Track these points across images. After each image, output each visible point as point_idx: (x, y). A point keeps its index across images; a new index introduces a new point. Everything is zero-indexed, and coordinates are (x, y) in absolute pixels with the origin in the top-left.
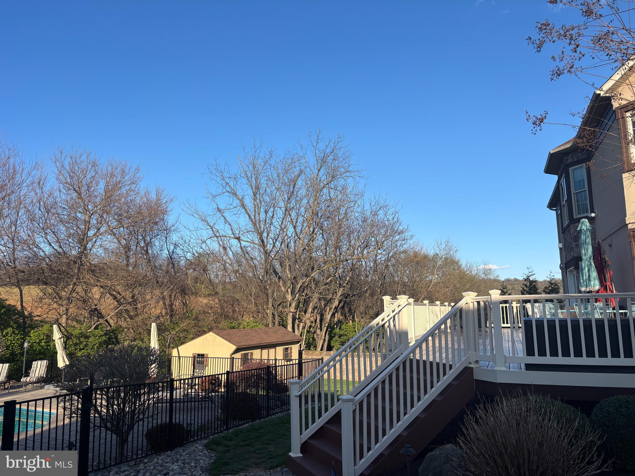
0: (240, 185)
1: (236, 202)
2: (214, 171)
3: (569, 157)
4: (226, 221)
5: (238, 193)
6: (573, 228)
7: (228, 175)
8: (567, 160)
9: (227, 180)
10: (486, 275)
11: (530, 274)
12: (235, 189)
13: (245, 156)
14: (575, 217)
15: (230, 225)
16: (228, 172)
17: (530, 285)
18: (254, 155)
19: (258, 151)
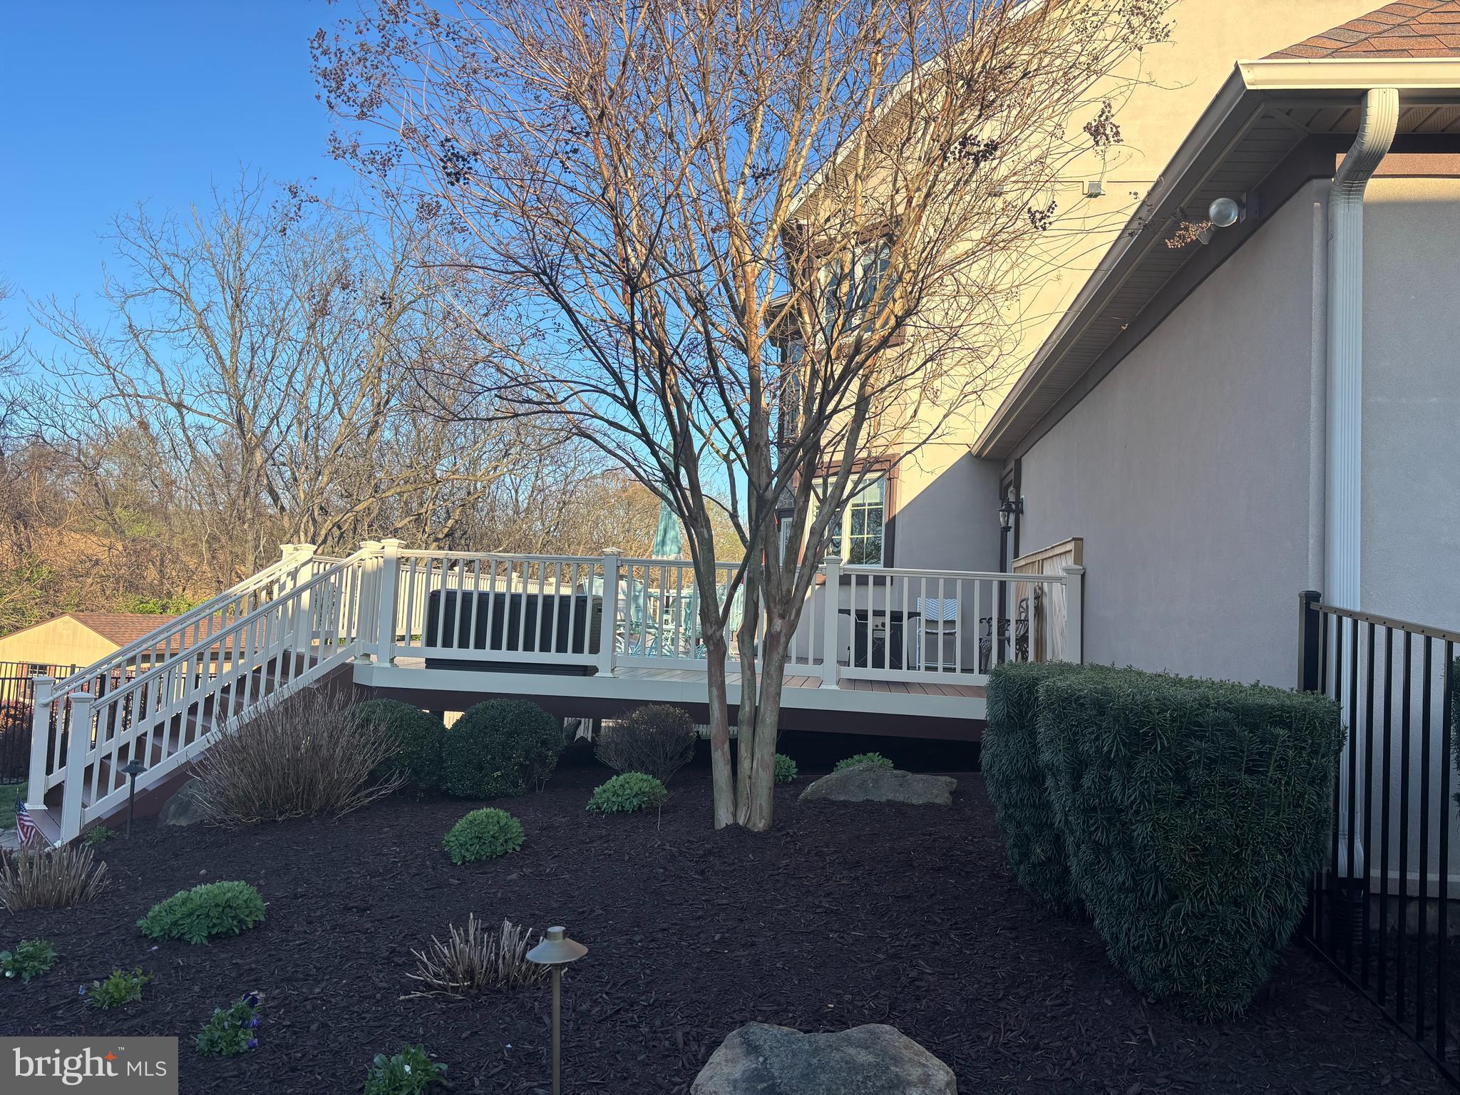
0: (201, 276)
1: (188, 316)
2: (132, 235)
4: (149, 361)
5: (194, 295)
7: (172, 249)
9: (168, 261)
12: (187, 285)
13: (216, 207)
15: (158, 370)
16: (173, 240)
18: (240, 208)
19: (251, 200)
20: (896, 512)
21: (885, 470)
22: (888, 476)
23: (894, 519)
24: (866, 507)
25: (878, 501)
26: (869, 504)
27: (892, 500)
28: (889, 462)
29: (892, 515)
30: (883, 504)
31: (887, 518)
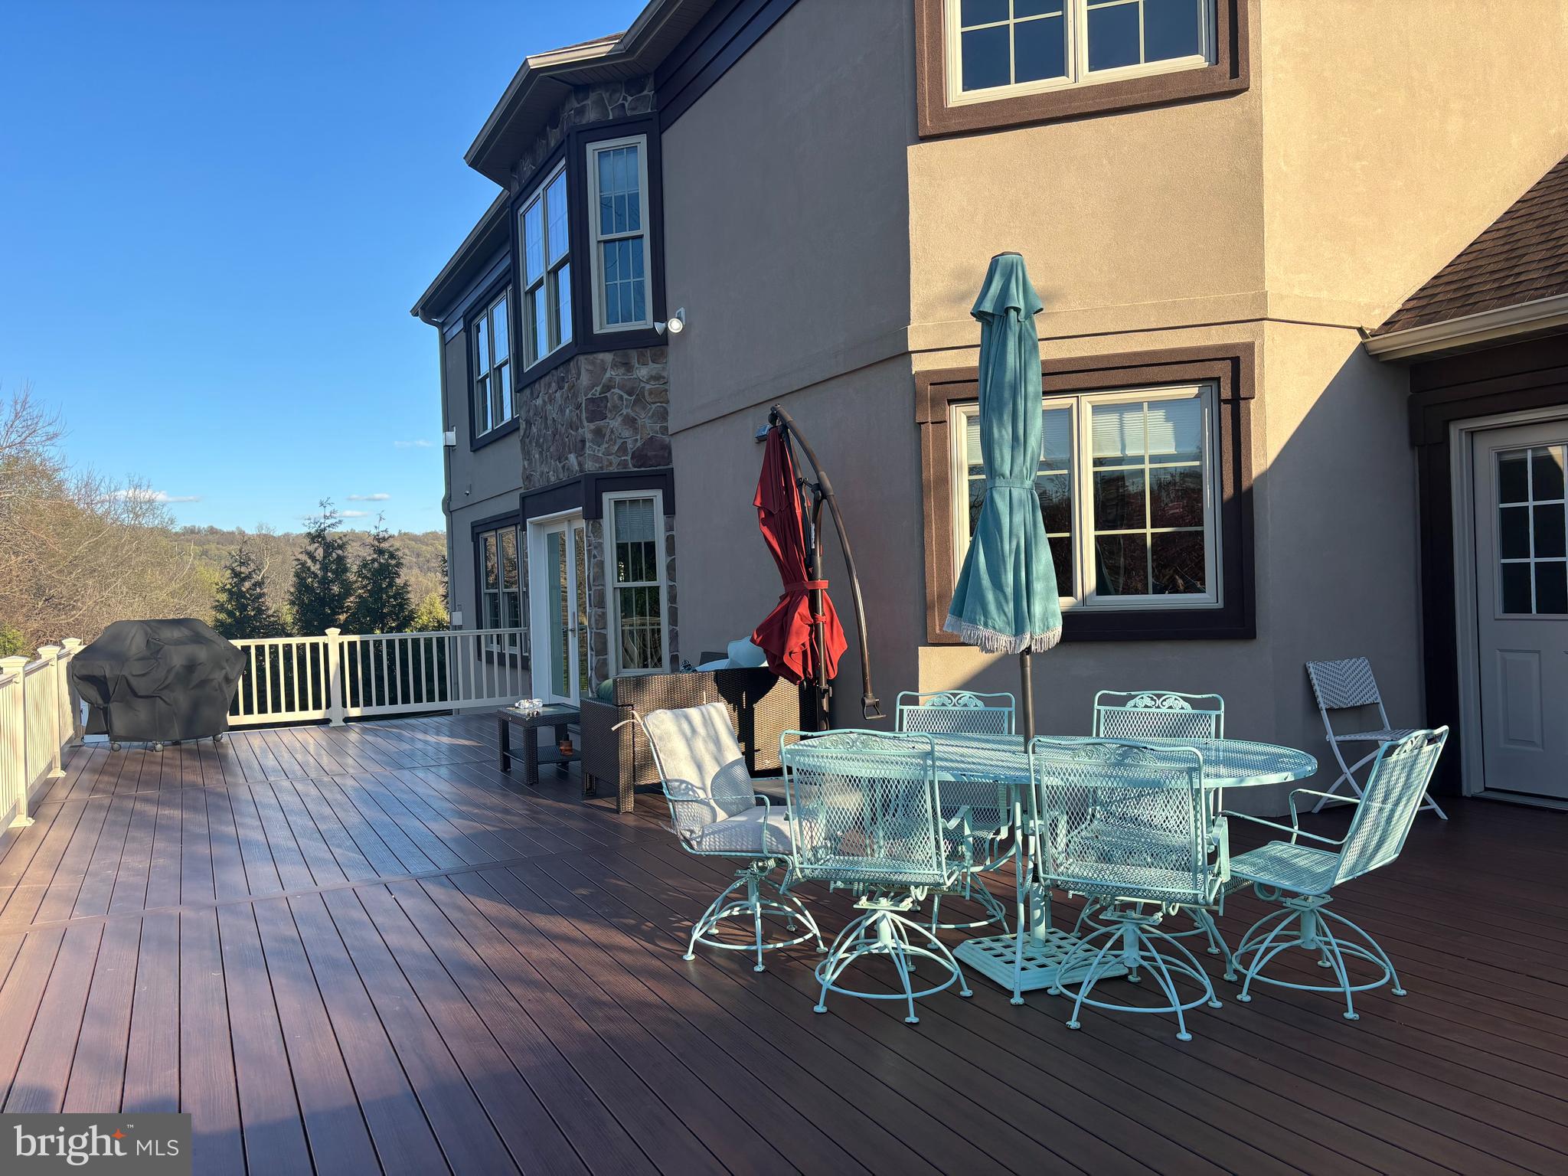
3: (589, 102)
6: (590, 368)
8: (580, 112)
10: (137, 516)
11: (329, 522)
14: (597, 330)
17: (324, 557)
20: (1255, 474)
21: (1218, 379)
22: (1226, 393)
23: (1250, 490)
24: (1147, 466)
25: (1172, 450)
26: (1154, 459)
27: (1243, 452)
28: (1229, 362)
29: (1245, 485)
30: (1199, 457)
31: (1229, 491)
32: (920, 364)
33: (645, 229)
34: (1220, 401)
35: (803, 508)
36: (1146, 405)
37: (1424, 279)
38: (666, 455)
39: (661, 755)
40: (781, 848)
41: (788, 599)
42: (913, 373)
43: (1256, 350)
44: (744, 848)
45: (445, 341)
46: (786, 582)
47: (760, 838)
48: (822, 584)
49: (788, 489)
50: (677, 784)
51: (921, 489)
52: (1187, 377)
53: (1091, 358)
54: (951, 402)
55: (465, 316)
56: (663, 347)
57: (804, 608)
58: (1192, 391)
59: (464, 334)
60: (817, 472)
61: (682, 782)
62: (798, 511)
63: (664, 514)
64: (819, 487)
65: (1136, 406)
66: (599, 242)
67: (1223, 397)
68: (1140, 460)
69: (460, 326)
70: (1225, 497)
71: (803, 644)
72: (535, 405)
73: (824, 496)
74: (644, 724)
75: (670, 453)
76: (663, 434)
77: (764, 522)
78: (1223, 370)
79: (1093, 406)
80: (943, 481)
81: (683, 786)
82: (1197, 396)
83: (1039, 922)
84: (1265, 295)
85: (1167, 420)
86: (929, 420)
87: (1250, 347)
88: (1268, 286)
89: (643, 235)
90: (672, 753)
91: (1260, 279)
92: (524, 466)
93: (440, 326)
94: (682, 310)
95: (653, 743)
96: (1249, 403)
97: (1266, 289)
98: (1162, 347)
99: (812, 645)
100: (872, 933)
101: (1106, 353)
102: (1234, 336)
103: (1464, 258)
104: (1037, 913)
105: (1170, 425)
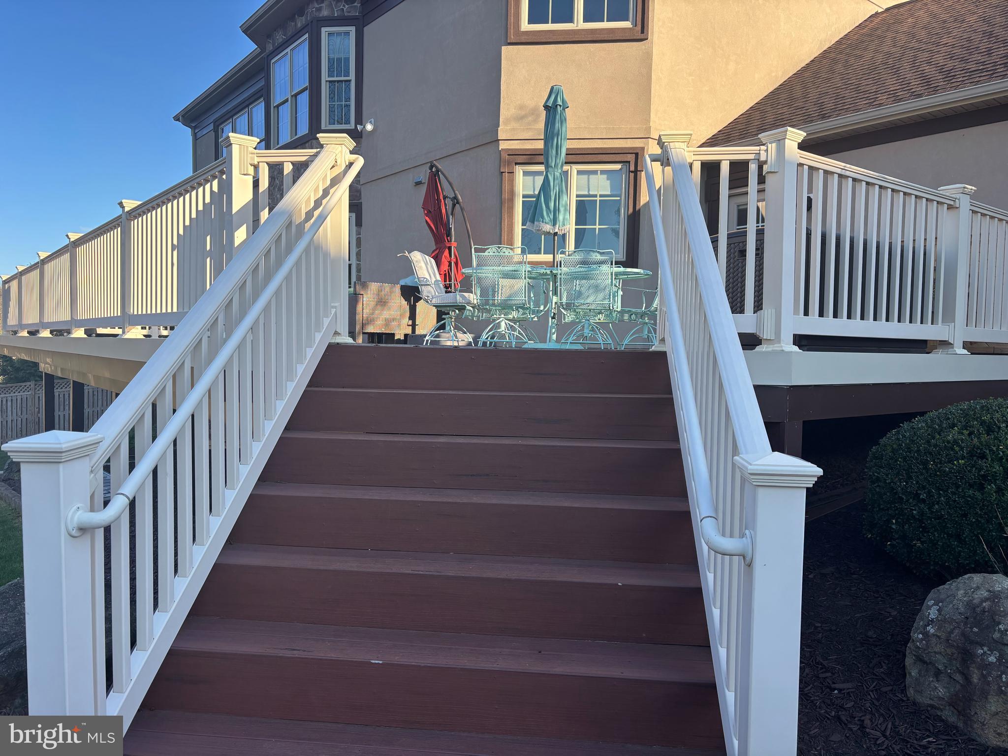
3: (324, 5)
8: (319, 10)
14: (323, 127)
20: (642, 204)
21: (629, 162)
22: (632, 168)
23: (639, 210)
24: (598, 199)
25: (609, 193)
26: (601, 196)
27: (638, 194)
28: (634, 155)
29: (637, 208)
30: (620, 196)
31: (631, 210)
32: (503, 146)
33: (352, 76)
34: (630, 171)
35: (446, 209)
36: (599, 172)
37: (715, 131)
38: (358, 195)
39: (416, 268)
40: (464, 301)
41: (438, 251)
42: (500, 149)
43: (645, 151)
44: (449, 302)
45: (196, 138)
46: (436, 243)
47: (456, 298)
48: (454, 245)
49: (439, 200)
50: (423, 279)
51: (501, 203)
52: (617, 160)
53: (578, 149)
54: (516, 164)
55: (215, 122)
56: (359, 139)
57: (446, 253)
58: (618, 167)
59: (213, 133)
60: (454, 191)
61: (425, 278)
62: (444, 211)
63: (356, 226)
64: (455, 198)
65: (595, 172)
66: (326, 81)
67: (631, 170)
68: (595, 196)
69: (211, 127)
70: (629, 213)
71: (445, 271)
72: (279, 168)
73: (458, 202)
74: (410, 256)
75: (360, 194)
76: (357, 184)
77: (427, 215)
78: (631, 158)
79: (577, 171)
80: (511, 200)
81: (425, 280)
82: (621, 169)
83: (554, 333)
84: (650, 127)
85: (608, 179)
86: (506, 171)
87: (643, 149)
88: (651, 124)
89: (351, 80)
90: (421, 267)
91: (648, 120)
92: (269, 202)
93: (194, 128)
94: (372, 120)
95: (413, 263)
96: (641, 173)
97: (651, 125)
98: (608, 147)
99: (448, 271)
100: (498, 326)
101: (584, 147)
102: (637, 144)
103: (731, 124)
104: (554, 330)
105: (609, 181)
